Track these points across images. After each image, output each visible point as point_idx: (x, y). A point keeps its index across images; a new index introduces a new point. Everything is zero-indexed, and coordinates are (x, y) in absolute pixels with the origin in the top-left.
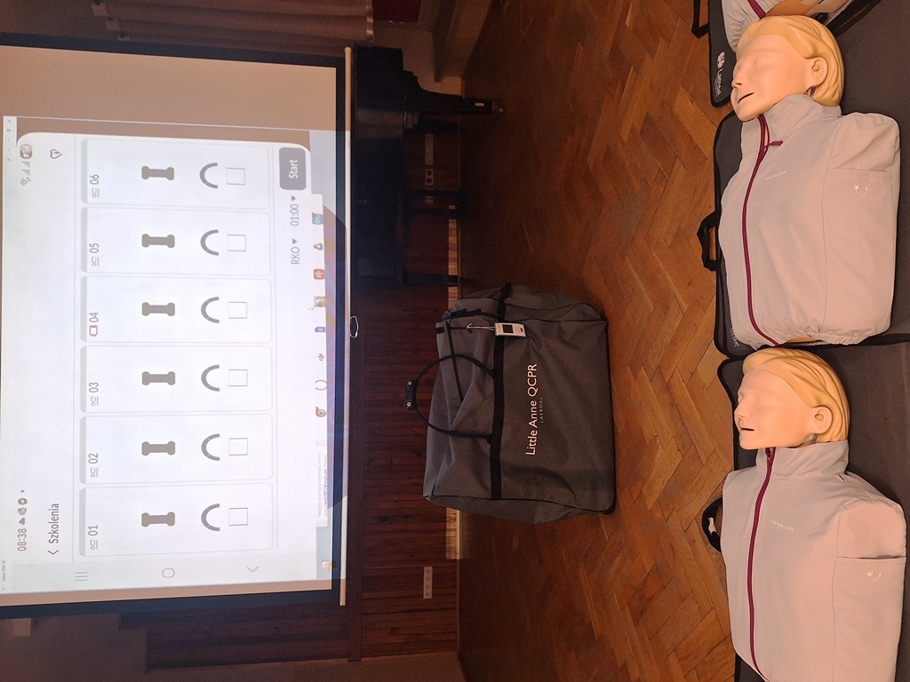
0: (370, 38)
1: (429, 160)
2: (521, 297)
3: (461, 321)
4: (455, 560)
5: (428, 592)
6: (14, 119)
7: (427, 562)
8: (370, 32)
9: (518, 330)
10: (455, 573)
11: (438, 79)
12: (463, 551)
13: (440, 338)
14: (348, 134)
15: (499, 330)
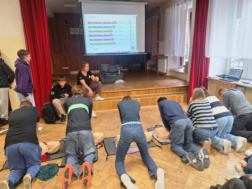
0: (152, 55)
1: (137, 65)
2: (123, 73)
3: (120, 67)
4: (70, 73)
5: (64, 68)
6: (137, 16)
7: (70, 68)
8: (153, 55)
9: (119, 73)
10: (68, 73)
11: (149, 66)
12: (72, 74)
13: (118, 65)
14: (138, 54)
15: (119, 71)
